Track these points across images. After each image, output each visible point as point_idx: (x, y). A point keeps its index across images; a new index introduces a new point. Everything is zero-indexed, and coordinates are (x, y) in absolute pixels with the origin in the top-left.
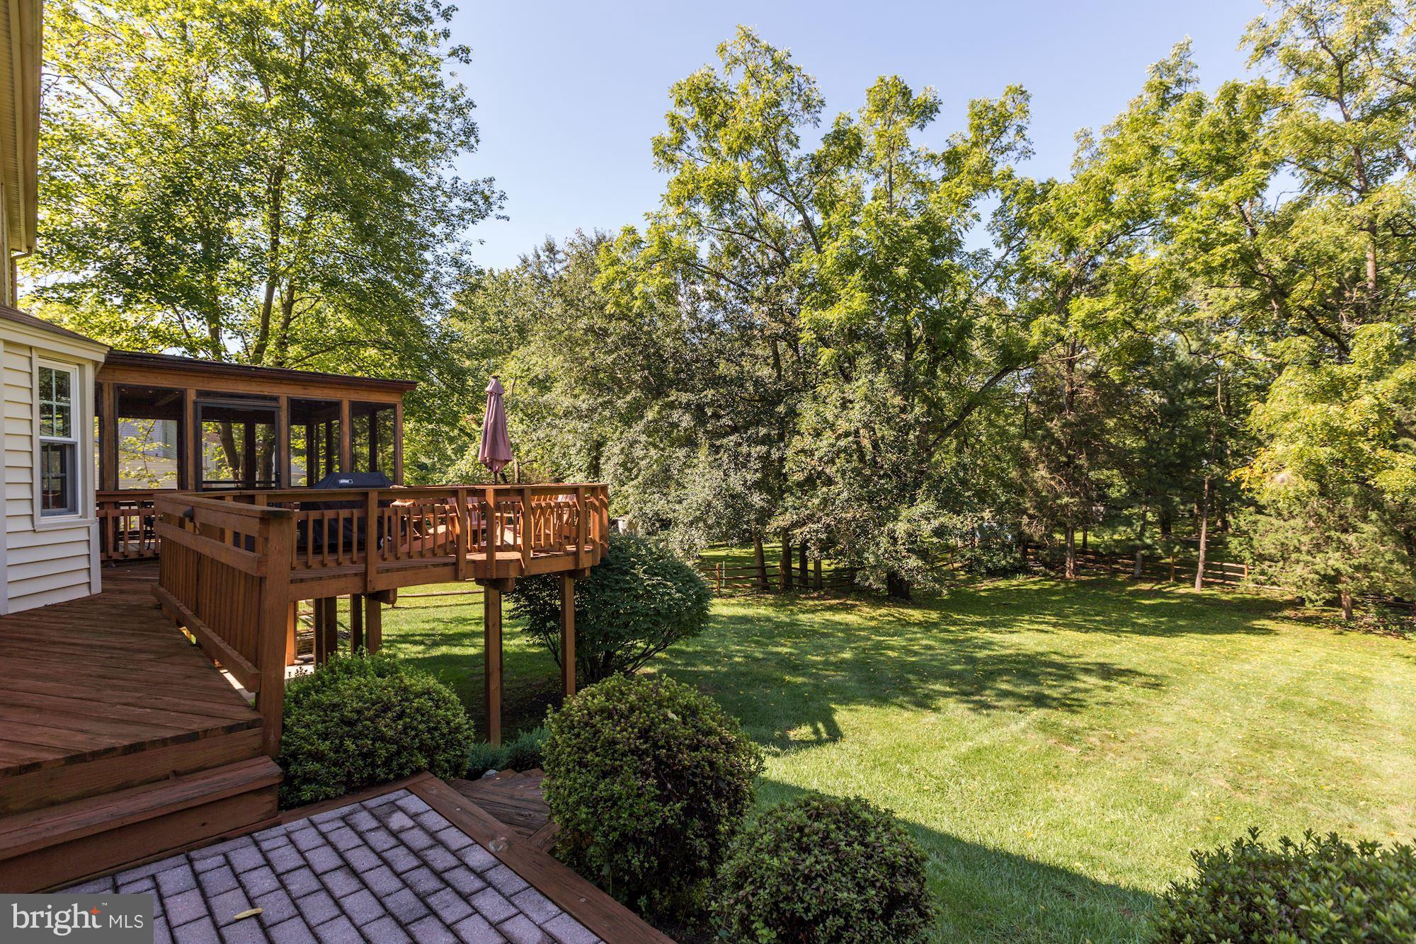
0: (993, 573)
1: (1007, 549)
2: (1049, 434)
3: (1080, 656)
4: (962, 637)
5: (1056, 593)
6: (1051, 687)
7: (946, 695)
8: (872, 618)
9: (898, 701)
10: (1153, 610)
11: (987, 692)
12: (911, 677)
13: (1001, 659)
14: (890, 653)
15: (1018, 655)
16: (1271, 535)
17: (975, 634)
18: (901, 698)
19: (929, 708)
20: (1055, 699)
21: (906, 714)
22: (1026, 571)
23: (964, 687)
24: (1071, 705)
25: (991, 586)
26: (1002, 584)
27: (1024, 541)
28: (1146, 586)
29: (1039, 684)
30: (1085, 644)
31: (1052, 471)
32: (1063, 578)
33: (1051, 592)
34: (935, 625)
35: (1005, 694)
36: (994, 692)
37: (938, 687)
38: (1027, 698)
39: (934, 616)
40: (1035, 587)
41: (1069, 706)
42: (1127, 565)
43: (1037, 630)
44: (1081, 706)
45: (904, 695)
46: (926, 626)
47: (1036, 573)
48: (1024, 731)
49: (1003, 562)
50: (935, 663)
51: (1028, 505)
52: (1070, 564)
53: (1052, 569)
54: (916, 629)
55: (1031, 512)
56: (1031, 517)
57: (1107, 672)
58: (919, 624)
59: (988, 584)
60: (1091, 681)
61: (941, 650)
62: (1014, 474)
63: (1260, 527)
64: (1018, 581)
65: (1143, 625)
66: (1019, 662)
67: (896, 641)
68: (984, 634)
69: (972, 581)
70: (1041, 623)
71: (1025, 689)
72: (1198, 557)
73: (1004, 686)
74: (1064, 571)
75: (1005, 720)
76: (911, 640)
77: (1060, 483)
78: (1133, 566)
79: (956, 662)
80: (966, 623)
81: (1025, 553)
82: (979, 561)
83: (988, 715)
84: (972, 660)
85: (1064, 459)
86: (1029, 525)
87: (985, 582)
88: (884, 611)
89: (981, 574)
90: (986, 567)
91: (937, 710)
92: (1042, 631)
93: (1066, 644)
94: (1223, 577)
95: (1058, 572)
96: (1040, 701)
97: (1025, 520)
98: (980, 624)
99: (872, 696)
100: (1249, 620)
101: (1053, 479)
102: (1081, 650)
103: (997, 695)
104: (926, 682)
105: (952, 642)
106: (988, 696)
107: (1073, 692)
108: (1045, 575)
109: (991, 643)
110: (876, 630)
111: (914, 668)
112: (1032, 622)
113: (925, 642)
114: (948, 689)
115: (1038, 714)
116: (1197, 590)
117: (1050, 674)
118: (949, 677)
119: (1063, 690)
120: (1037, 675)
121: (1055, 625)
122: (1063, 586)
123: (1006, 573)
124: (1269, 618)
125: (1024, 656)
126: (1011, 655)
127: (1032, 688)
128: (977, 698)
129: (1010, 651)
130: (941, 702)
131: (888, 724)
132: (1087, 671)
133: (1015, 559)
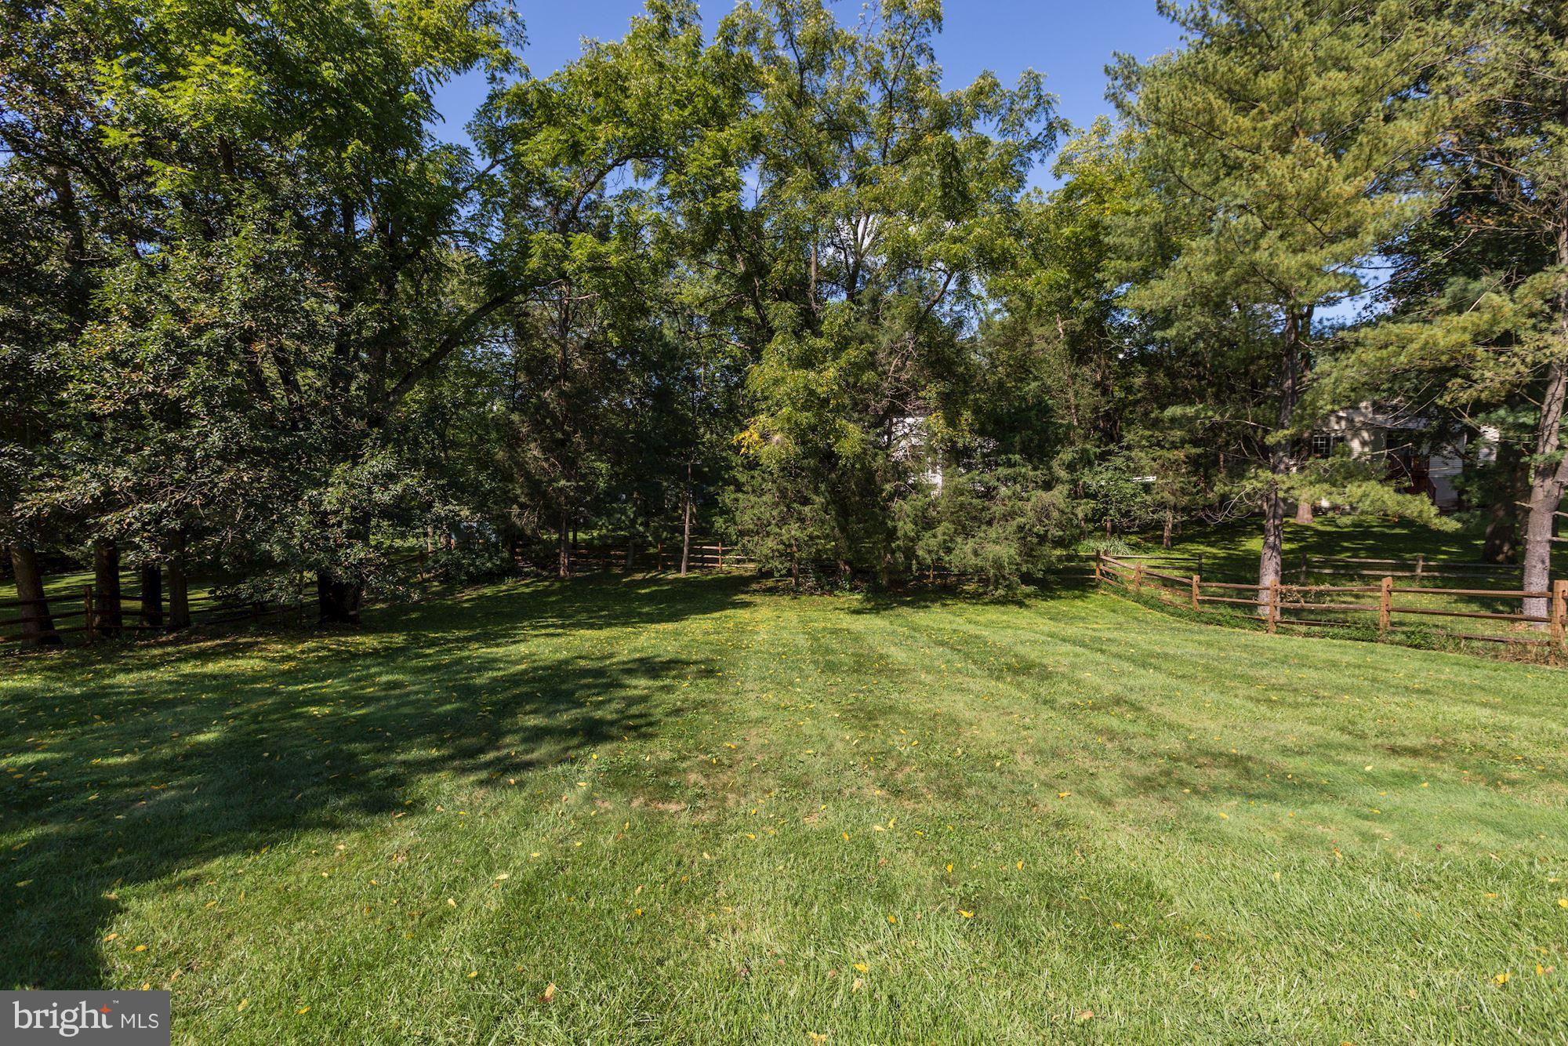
0: (475, 580)
1: (491, 549)
2: (543, 405)
3: (611, 656)
4: (446, 659)
5: (553, 593)
6: (599, 705)
7: (431, 766)
8: (290, 658)
9: (325, 814)
10: (650, 598)
11: (508, 740)
12: (357, 747)
13: (515, 680)
14: (314, 710)
15: (535, 669)
16: (749, 512)
17: (466, 653)
18: (333, 802)
19: (400, 806)
20: (612, 723)
21: (343, 844)
22: (516, 572)
23: (467, 742)
24: (640, 727)
25: (475, 594)
26: (488, 591)
27: (512, 537)
28: (639, 576)
29: (580, 705)
30: (609, 641)
31: (544, 450)
32: (558, 578)
33: (546, 593)
34: (401, 650)
35: (537, 735)
36: (517, 737)
37: (415, 754)
38: (572, 733)
39: (399, 639)
40: (527, 590)
41: (635, 728)
42: (620, 557)
43: (547, 635)
44: (651, 724)
45: (339, 793)
46: (387, 656)
47: (527, 575)
48: (589, 799)
49: (489, 565)
50: (406, 710)
51: (519, 491)
52: (564, 560)
53: (544, 568)
54: (368, 662)
55: (522, 499)
56: (522, 506)
57: (650, 667)
58: (375, 653)
59: (470, 594)
60: (641, 685)
61: (415, 686)
62: (500, 455)
63: (741, 505)
64: (507, 586)
65: (647, 614)
66: (541, 679)
67: (332, 686)
68: (481, 651)
69: (450, 591)
70: (547, 627)
71: (565, 718)
72: (683, 541)
73: (532, 721)
74: (557, 570)
75: (552, 786)
76: (359, 679)
77: (554, 465)
78: (625, 558)
79: (441, 702)
80: (449, 641)
81: (513, 553)
82: (458, 566)
83: (521, 785)
84: (469, 692)
85: (560, 435)
86: (520, 516)
87: (467, 592)
88: (310, 644)
89: (461, 583)
90: (467, 573)
91: (414, 808)
92: (553, 635)
93: (587, 644)
94: (703, 560)
95: (551, 571)
96: (594, 733)
97: (515, 510)
98: (468, 640)
99: (252, 823)
100: (729, 596)
101: (547, 460)
102: (608, 649)
103: (524, 740)
104: (391, 749)
105: (432, 669)
106: (511, 747)
107: (629, 705)
108: (537, 575)
109: (495, 660)
110: (291, 677)
111: (363, 730)
112: (535, 628)
113: (385, 678)
114: (434, 753)
115: (598, 756)
116: (682, 575)
117: (588, 686)
118: (433, 727)
119: (614, 706)
120: (573, 693)
121: (562, 626)
122: (557, 585)
123: (493, 577)
124: (743, 592)
125: (544, 668)
126: (525, 672)
127: (575, 713)
128: (490, 756)
129: (523, 667)
130: (425, 783)
131: (285, 897)
132: (630, 672)
133: (503, 560)
